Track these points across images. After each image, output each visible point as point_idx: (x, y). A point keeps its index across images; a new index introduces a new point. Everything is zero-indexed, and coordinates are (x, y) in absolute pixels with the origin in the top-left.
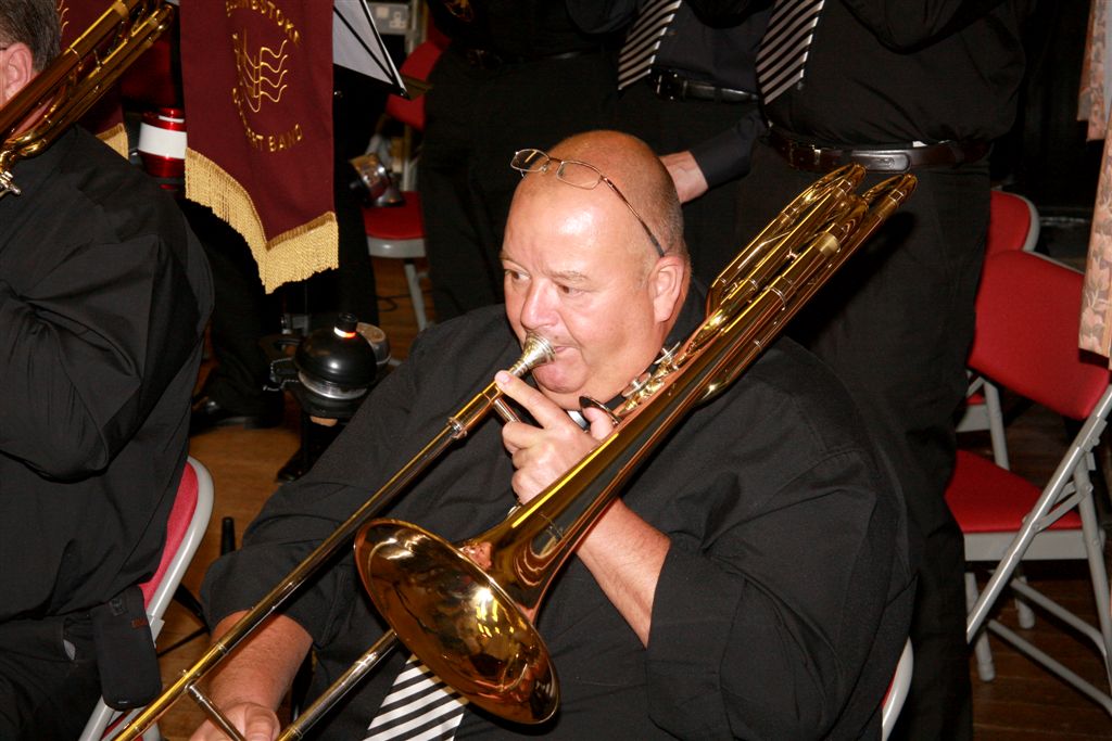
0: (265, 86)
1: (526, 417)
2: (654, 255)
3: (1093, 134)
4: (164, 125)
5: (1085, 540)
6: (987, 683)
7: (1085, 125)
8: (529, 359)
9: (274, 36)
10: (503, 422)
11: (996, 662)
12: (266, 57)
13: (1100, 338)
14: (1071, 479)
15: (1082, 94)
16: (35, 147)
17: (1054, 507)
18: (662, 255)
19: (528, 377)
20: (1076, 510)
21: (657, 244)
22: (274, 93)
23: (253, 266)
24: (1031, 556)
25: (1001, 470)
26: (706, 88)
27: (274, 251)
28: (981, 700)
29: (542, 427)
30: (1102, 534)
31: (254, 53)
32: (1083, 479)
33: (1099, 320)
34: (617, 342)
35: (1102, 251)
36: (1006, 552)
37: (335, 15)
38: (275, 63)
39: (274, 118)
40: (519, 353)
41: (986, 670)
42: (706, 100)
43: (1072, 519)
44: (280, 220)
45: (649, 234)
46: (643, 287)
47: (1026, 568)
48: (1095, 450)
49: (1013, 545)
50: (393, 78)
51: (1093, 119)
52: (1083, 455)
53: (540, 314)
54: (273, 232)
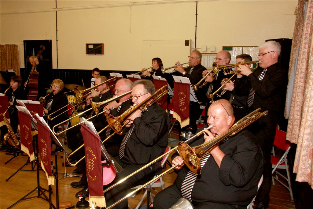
0: (182, 103)
1: (207, 135)
2: (228, 115)
3: (286, 118)
4: (172, 110)
5: (286, 166)
6: (274, 185)
7: (285, 117)
8: (209, 128)
9: (183, 97)
10: (204, 135)
11: (275, 183)
12: (182, 99)
13: (289, 138)
14: (284, 158)
15: (284, 114)
16: (150, 105)
17: (281, 162)
18: (229, 116)
19: (209, 130)
20: (284, 162)
21: (228, 114)
22: (183, 104)
23: (180, 125)
24: (278, 168)
25: (274, 156)
26: (237, 107)
27: (183, 123)
28: (273, 188)
29: (209, 136)
30: (288, 166)
31: (181, 99)
32: (285, 158)
33: (289, 136)
34: (222, 127)
35: (289, 127)
36: (275, 167)
37: (190, 94)
38: (183, 100)
39: (183, 107)
40: (208, 126)
41: (274, 184)
42: (237, 108)
43: (284, 164)
44: (183, 119)
45: (227, 112)
46: (226, 119)
47: (277, 170)
48: (287, 155)
49: (276, 166)
50: (197, 101)
51: (286, 116)
52: (286, 155)
53: (211, 122)
54: (182, 120)
